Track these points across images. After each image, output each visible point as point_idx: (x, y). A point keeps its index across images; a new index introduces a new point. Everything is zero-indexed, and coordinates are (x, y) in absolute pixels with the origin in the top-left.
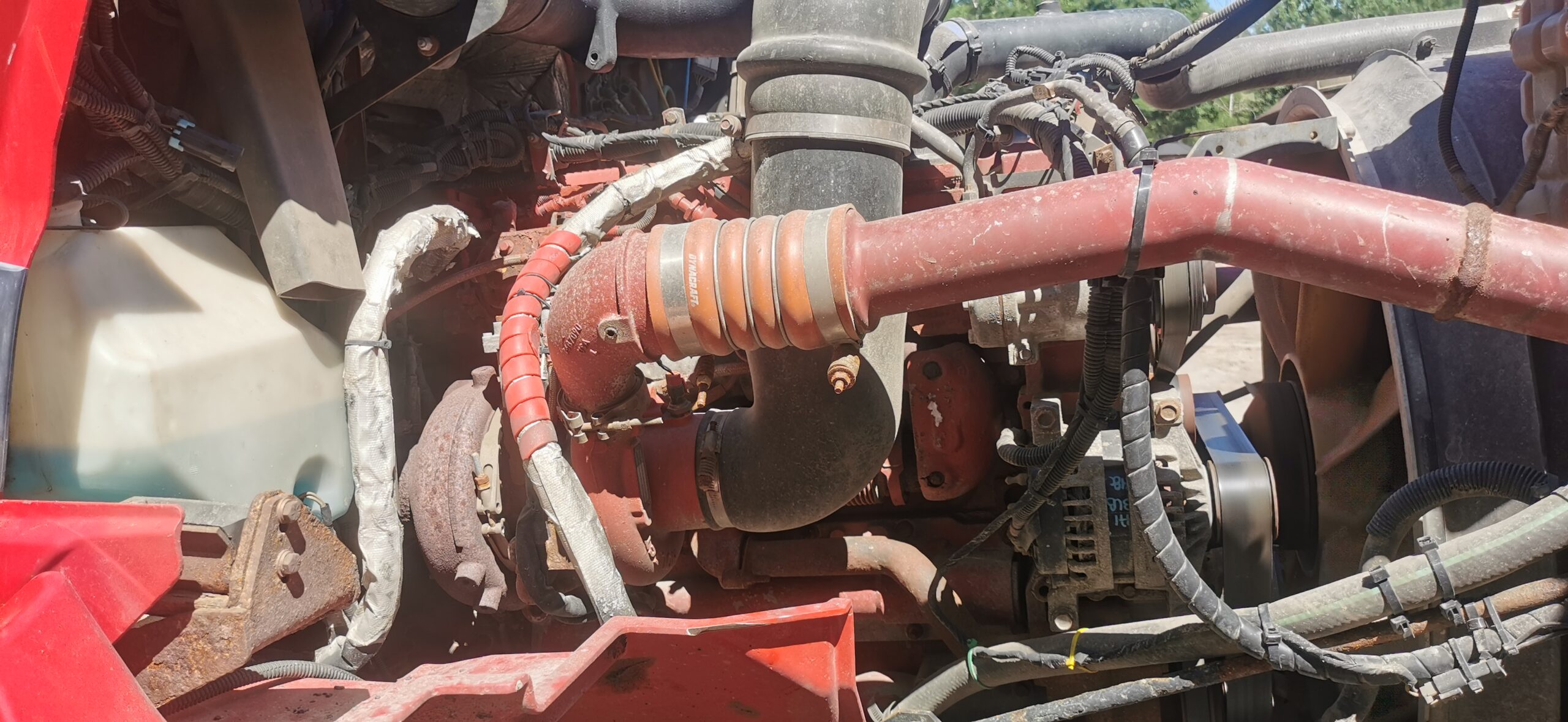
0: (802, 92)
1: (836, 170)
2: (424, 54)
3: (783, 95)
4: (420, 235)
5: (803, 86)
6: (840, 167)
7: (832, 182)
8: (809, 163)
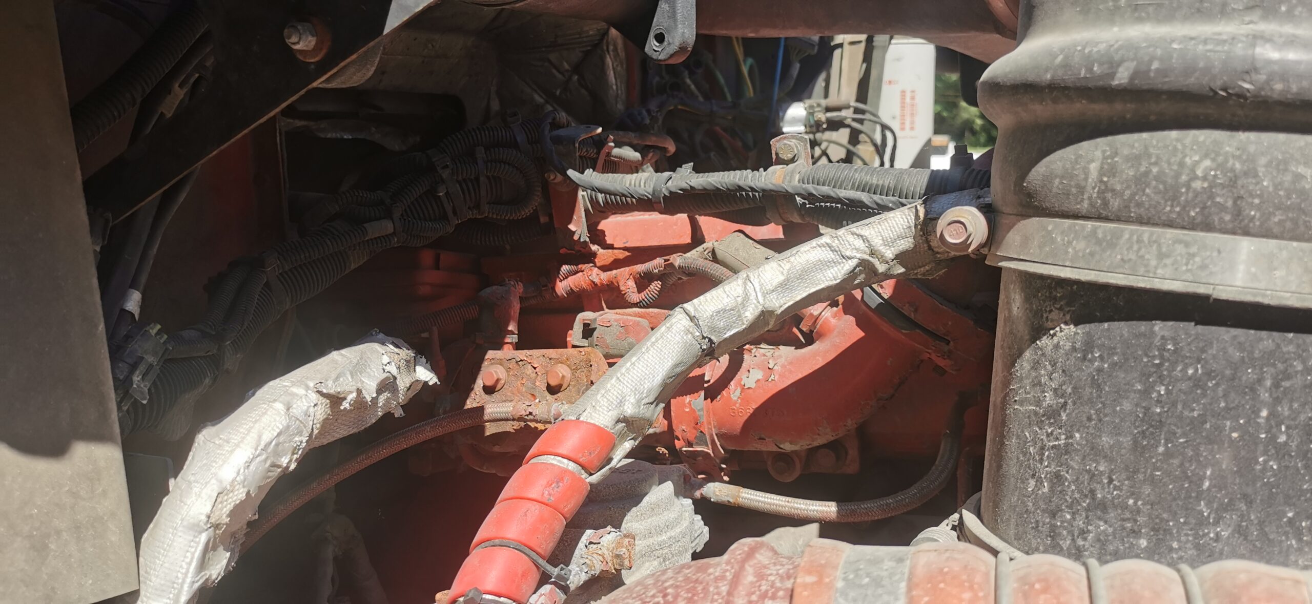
0: (1205, 178)
1: (1276, 385)
2: (301, 58)
3: (1141, 180)
4: (282, 439)
5: (1207, 163)
6: (1288, 377)
7: (1264, 413)
8: (1199, 361)
